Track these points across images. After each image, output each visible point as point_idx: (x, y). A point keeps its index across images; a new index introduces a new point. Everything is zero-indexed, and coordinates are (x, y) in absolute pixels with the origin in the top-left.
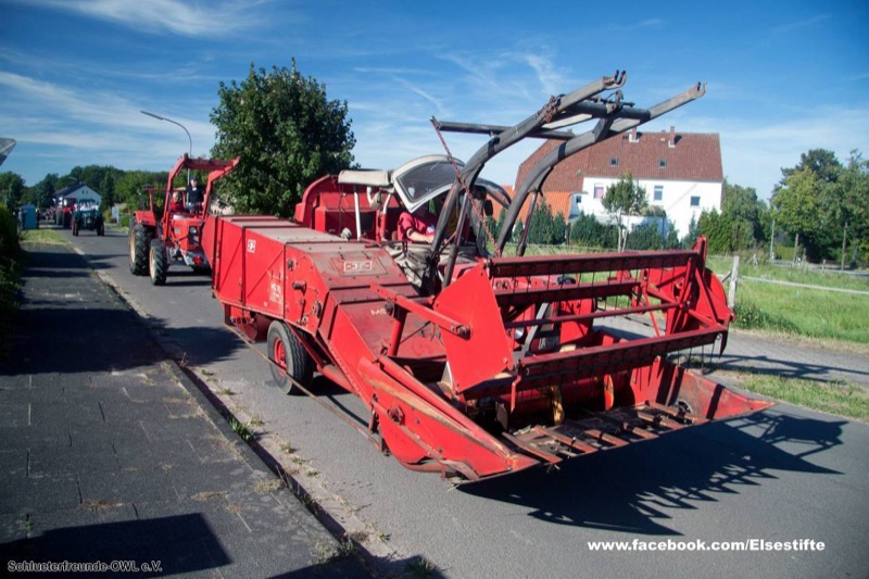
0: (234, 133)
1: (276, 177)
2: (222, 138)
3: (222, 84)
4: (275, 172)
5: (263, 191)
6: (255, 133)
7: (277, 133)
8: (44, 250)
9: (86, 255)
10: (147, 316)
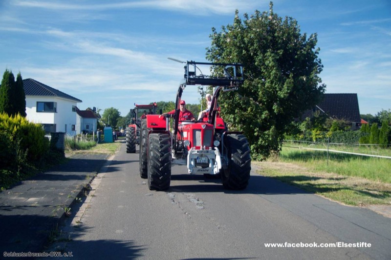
1: (256, 99)
3: (214, 29)
4: (255, 95)
5: (246, 110)
7: (256, 63)
8: (85, 158)
9: (112, 161)
10: (77, 222)
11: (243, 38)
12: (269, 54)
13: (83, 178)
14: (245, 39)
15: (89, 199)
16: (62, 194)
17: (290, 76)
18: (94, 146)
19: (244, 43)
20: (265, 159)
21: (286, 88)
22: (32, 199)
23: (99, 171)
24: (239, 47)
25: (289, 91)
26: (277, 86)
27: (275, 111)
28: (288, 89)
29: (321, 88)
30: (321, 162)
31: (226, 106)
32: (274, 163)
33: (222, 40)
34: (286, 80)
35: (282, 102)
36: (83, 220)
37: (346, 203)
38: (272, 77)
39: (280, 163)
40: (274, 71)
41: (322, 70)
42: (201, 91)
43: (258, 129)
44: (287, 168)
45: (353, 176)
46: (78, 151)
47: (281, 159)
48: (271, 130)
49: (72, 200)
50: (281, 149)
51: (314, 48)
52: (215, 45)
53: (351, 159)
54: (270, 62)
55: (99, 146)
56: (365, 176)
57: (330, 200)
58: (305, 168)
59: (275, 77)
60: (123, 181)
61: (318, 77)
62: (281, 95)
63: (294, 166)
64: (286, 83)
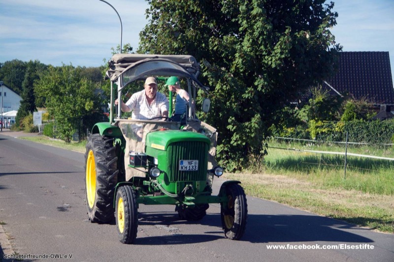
17: (287, 31)
20: (240, 169)
21: (279, 51)
25: (283, 56)
26: (262, 47)
27: (259, 88)
28: (281, 53)
30: (332, 172)
32: (256, 175)
34: (279, 38)
35: (271, 73)
38: (256, 33)
39: (265, 175)
40: (259, 24)
41: (336, 21)
43: (233, 118)
44: (279, 182)
45: (387, 195)
47: (266, 169)
48: (253, 120)
50: (266, 152)
53: (382, 169)
58: (307, 183)
59: (261, 34)
60: (30, 204)
61: (329, 32)
62: (270, 63)
63: (290, 180)
64: (280, 42)
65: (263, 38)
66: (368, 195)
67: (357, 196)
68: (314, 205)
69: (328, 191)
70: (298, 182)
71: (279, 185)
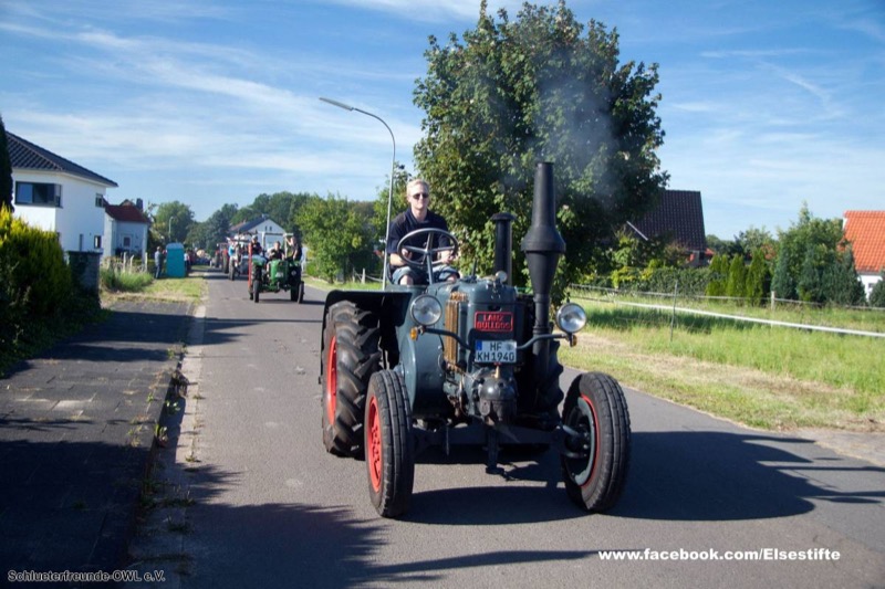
0: (456, 121)
2: (434, 130)
3: (432, 39)
6: (487, 119)
7: (526, 119)
8: (143, 310)
9: (205, 319)
10: (189, 460)
11: (498, 60)
12: (555, 99)
13: (161, 356)
14: (504, 64)
15: (191, 405)
16: (131, 393)
17: (602, 149)
18: (150, 283)
19: (500, 70)
21: (591, 174)
22: (64, 404)
23: (188, 342)
24: (489, 80)
25: (596, 181)
26: (569, 168)
27: (564, 220)
28: (594, 178)
29: (657, 178)
31: (457, 207)
33: (451, 63)
34: (591, 157)
36: (199, 455)
37: (750, 423)
40: (565, 138)
41: (662, 142)
42: (401, 171)
44: (586, 343)
45: (732, 364)
46: (123, 295)
49: (159, 407)
51: (648, 94)
52: (435, 74)
53: (714, 328)
54: (557, 118)
55: (159, 283)
56: (757, 366)
57: (712, 415)
58: (622, 345)
60: (251, 365)
61: (654, 156)
62: (578, 189)
63: (600, 340)
64: (592, 164)
65: (570, 157)
66: (705, 364)
67: (692, 365)
68: (641, 379)
69: (652, 357)
70: (609, 343)
71: (587, 347)
